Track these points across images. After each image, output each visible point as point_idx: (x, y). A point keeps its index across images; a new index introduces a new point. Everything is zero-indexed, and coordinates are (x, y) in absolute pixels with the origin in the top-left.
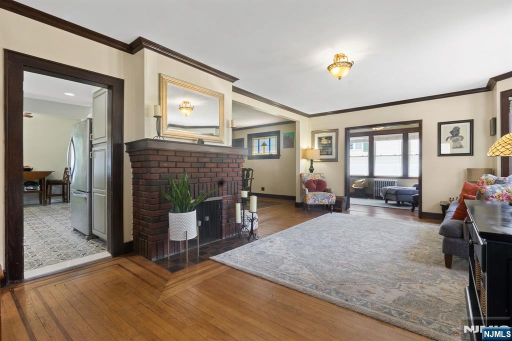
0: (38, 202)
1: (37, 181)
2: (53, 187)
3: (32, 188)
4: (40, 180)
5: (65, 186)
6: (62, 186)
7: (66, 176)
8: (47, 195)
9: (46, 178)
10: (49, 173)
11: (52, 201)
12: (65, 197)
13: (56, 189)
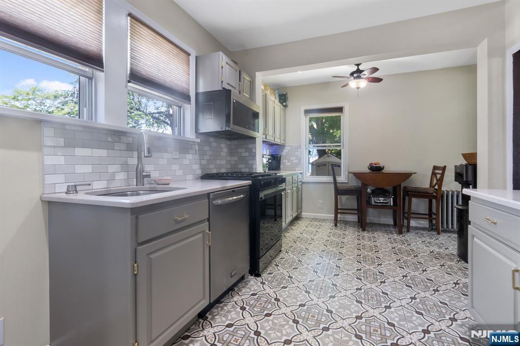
0: (391, 222)
1: (390, 188)
2: (414, 200)
3: (382, 199)
4: (395, 188)
5: (434, 201)
6: (427, 200)
7: (435, 181)
8: (404, 213)
9: (403, 185)
10: (407, 176)
12: (434, 222)
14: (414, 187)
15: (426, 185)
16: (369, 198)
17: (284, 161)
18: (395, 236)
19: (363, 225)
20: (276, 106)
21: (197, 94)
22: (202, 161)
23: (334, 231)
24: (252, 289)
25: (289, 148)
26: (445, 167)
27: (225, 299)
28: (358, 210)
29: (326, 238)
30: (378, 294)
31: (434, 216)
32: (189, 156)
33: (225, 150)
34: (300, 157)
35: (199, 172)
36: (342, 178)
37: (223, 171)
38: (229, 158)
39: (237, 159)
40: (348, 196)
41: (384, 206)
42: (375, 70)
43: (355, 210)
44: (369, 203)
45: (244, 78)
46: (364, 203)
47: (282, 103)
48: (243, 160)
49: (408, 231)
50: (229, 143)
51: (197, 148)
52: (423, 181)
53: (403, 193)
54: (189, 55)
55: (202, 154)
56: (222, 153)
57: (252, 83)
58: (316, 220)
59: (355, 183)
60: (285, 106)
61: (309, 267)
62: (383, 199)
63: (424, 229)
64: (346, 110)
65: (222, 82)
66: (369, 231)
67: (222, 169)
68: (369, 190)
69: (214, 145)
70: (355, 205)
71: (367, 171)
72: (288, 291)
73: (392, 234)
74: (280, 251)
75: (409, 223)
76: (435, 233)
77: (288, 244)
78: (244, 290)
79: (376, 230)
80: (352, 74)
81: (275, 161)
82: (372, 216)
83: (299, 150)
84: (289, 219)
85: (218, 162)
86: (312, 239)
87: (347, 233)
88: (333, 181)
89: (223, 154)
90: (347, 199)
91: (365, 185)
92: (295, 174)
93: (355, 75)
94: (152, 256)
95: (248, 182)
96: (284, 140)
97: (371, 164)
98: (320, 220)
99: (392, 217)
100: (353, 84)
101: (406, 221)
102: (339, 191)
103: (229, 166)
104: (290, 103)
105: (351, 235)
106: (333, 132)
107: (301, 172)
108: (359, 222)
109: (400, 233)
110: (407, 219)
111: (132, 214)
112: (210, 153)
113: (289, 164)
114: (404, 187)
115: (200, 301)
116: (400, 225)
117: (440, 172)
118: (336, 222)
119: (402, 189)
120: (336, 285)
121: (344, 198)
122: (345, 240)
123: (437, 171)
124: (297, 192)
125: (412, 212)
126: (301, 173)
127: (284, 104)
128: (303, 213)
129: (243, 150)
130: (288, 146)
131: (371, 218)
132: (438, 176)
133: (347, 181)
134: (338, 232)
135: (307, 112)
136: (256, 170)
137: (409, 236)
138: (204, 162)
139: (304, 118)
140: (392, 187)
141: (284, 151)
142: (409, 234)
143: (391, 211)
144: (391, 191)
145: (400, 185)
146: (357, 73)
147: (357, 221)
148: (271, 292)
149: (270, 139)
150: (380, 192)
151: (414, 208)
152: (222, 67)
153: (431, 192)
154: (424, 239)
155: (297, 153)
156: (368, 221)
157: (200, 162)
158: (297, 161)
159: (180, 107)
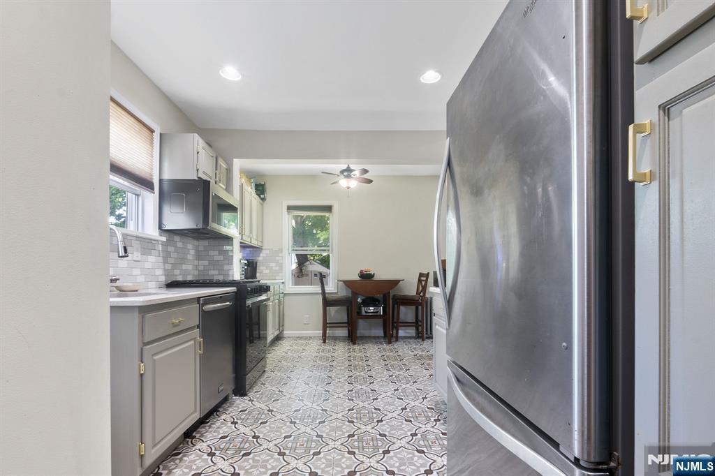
0: (381, 333)
1: (379, 296)
2: (402, 308)
4: (385, 296)
5: (420, 307)
6: (414, 307)
7: (421, 289)
11: (401, 333)
12: (420, 328)
13: (406, 313)
14: (403, 294)
15: (413, 293)
16: (360, 308)
17: (262, 268)
18: (385, 346)
19: (353, 338)
20: (253, 199)
21: (161, 181)
22: (166, 265)
23: (323, 347)
24: (221, 432)
25: (268, 251)
26: (428, 273)
27: (211, 419)
28: (348, 323)
29: (315, 354)
30: (370, 412)
31: (420, 324)
32: (152, 259)
33: (192, 252)
34: (282, 263)
35: (163, 279)
36: (331, 288)
37: (190, 278)
38: (196, 263)
39: (207, 264)
40: (338, 307)
41: (374, 316)
42: (365, 171)
43: (345, 323)
44: (359, 314)
45: (221, 165)
46: (355, 314)
47: (259, 195)
48: (215, 264)
49: (397, 341)
50: (196, 243)
51: (160, 249)
52: (411, 290)
53: (393, 302)
54: (152, 131)
55: (166, 256)
56: (188, 255)
57: (229, 171)
58: (301, 338)
59: (344, 293)
60: (263, 199)
61: (293, 396)
62: (372, 308)
63: (411, 338)
64: (335, 209)
65: (198, 170)
66: (359, 344)
67: (188, 276)
68: (359, 300)
69: (180, 245)
70: (343, 317)
71: (357, 278)
72: (269, 426)
73: (382, 344)
74: (265, 371)
75: (397, 333)
76: (420, 340)
77: (272, 364)
78: (230, 409)
79: (367, 343)
80: (342, 172)
81: (251, 268)
82: (363, 328)
83: (280, 255)
84: (270, 338)
85: (184, 267)
86: (288, 377)
87: (337, 348)
88: (320, 292)
89: (190, 257)
90: (337, 311)
91: (355, 294)
92: (277, 283)
93: (345, 174)
94: (155, 358)
95: (234, 289)
96: (262, 242)
97: (361, 271)
98: (306, 338)
99: (382, 328)
100: (343, 182)
101: (395, 331)
102: (328, 302)
103: (196, 273)
104: (268, 195)
105: (341, 350)
106: (317, 234)
107: (283, 281)
108: (349, 337)
109: (390, 342)
110: (396, 328)
111: (139, 313)
112: (174, 255)
113: (267, 271)
114: (394, 296)
115: (192, 414)
116: (390, 336)
117: (425, 279)
118: (324, 338)
119: (391, 297)
120: (326, 411)
121: (332, 310)
122: (336, 354)
123: (422, 278)
124: (279, 306)
125: (400, 321)
126: (283, 283)
127: (262, 196)
128: (285, 332)
129: (216, 253)
130: (266, 249)
131: (362, 331)
132: (423, 283)
133: (336, 291)
134: (327, 347)
135: (290, 208)
136: (233, 277)
137: (398, 345)
138: (169, 267)
139: (287, 216)
140: (382, 296)
141: (261, 255)
142: (397, 343)
143: (380, 321)
144: (381, 299)
145: (389, 293)
146: (347, 172)
147: (347, 335)
148: (247, 431)
149: (247, 240)
150: (370, 301)
151: (402, 317)
152: (198, 153)
153: (417, 299)
154: (410, 346)
155: (277, 258)
156: (358, 335)
157: (164, 265)
158: (277, 268)
159: (138, 195)
